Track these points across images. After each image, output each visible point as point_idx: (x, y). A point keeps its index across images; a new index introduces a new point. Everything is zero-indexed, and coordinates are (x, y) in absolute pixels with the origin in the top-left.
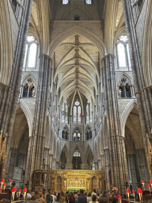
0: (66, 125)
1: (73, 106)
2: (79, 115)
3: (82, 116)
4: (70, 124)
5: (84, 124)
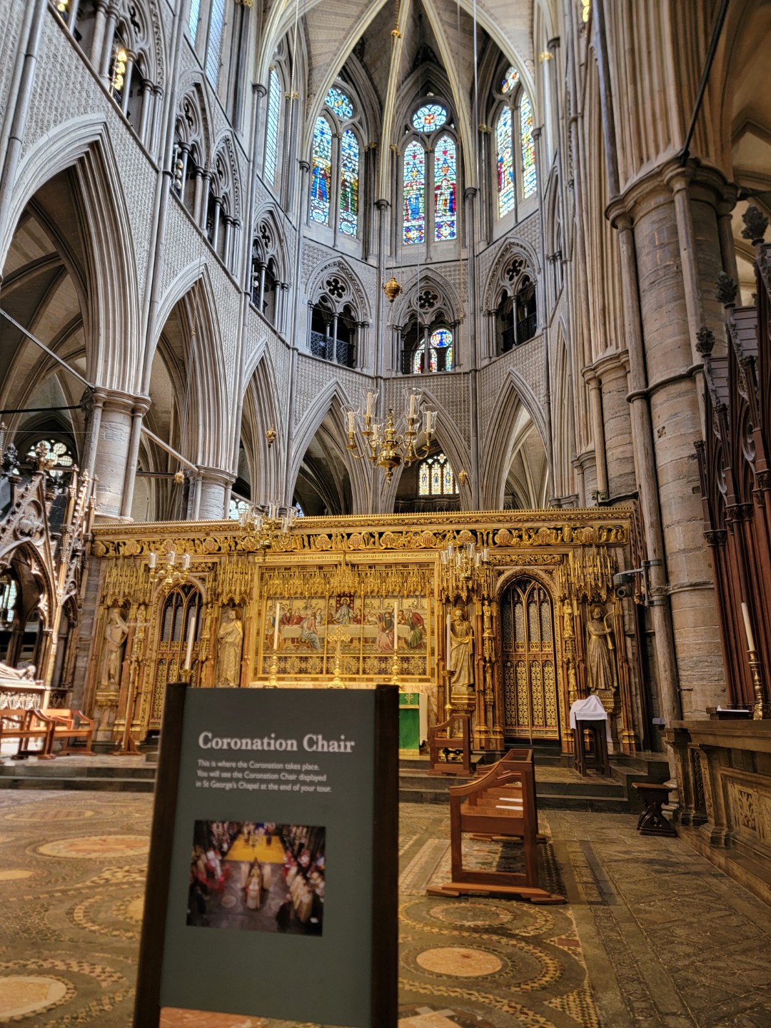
3: (461, 201)
4: (373, 261)
5: (482, 246)
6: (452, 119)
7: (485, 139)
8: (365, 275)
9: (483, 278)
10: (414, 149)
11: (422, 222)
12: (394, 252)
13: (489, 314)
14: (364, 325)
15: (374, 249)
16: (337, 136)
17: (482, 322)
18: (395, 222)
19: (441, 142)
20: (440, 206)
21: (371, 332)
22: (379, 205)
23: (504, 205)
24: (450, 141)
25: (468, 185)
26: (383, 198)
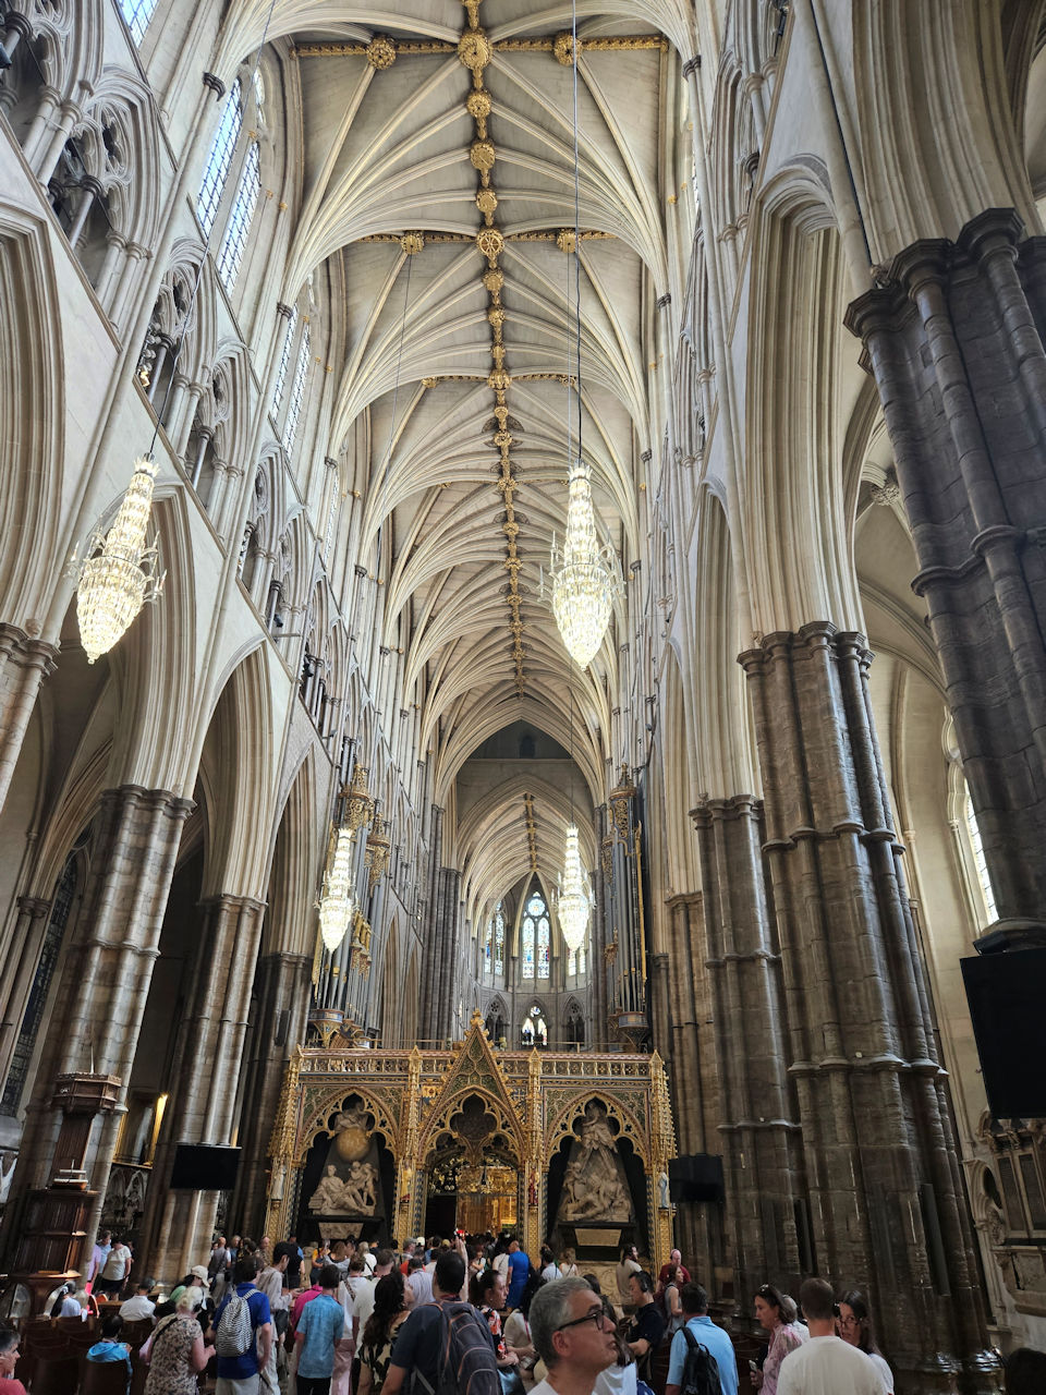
0: (497, 997)
1: (523, 919)
2: (543, 951)
3: (551, 959)
4: (510, 990)
5: (561, 990)
8: (507, 998)
9: (561, 1007)
10: (528, 925)
11: (532, 966)
12: (519, 984)
13: (563, 1024)
15: (511, 983)
16: (494, 922)
17: (560, 1029)
18: (520, 967)
19: (541, 921)
20: (541, 957)
21: (509, 1028)
22: (513, 958)
23: (572, 971)
24: (545, 921)
25: (556, 954)
26: (516, 954)
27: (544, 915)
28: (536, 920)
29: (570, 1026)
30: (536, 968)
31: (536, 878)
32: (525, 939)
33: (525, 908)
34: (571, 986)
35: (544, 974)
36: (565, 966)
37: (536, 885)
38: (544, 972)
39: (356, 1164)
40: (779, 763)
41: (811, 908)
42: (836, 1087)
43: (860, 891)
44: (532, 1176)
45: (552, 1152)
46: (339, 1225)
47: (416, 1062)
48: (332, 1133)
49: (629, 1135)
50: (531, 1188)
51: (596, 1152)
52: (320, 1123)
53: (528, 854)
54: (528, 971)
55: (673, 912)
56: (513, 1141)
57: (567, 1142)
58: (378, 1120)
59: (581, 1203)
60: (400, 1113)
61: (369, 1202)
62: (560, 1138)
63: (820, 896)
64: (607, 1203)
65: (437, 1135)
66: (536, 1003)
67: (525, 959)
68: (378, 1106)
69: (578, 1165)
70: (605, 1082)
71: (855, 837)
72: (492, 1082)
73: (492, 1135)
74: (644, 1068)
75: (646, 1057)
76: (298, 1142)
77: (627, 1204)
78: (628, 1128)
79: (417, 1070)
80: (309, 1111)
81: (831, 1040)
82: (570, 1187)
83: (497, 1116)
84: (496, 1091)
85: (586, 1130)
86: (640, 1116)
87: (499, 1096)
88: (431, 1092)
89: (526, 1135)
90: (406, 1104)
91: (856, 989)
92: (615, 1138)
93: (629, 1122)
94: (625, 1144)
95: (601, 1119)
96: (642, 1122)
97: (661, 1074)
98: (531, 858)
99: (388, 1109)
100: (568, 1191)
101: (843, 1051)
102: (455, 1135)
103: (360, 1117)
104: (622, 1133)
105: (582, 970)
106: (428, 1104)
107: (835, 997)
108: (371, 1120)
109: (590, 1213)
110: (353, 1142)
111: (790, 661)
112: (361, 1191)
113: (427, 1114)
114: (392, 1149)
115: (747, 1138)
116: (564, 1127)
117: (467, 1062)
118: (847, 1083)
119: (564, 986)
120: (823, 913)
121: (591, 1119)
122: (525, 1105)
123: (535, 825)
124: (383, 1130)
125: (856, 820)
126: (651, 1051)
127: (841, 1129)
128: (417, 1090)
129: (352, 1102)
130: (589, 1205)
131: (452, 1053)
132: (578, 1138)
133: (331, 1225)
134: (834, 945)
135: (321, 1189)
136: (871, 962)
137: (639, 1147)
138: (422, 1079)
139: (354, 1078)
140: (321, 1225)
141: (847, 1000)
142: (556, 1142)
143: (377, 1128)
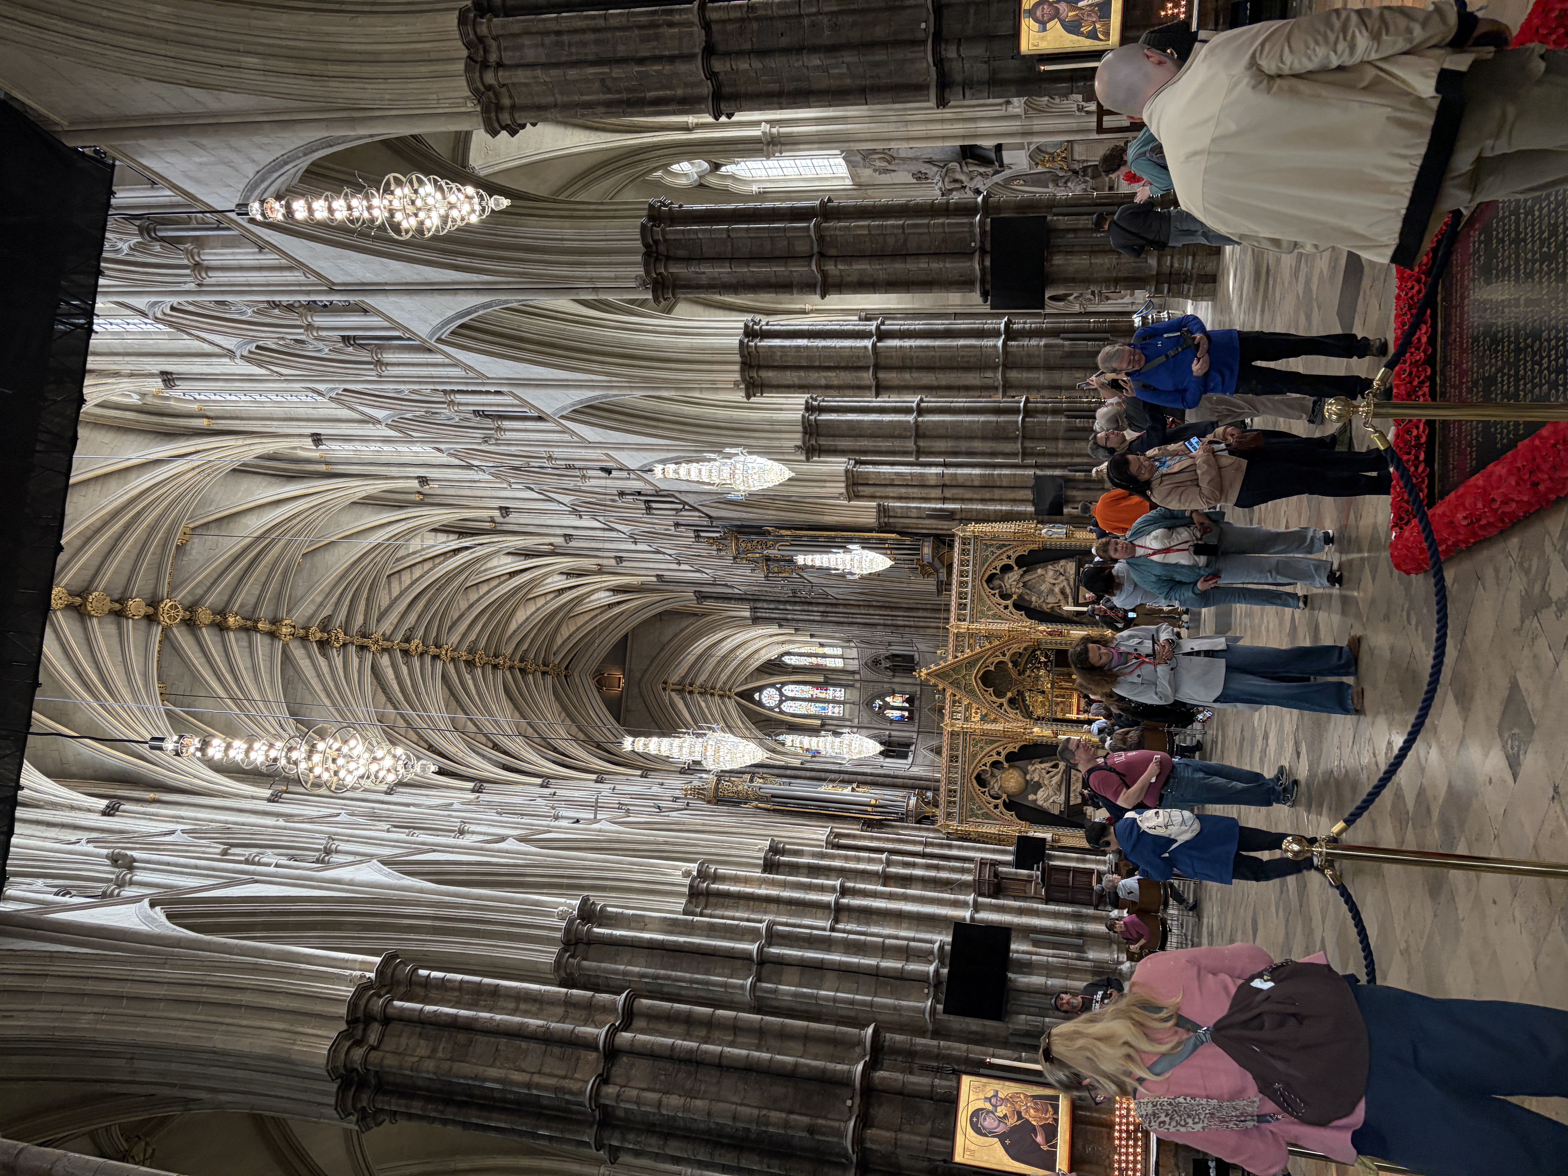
1: (781, 712)
3: (825, 684)
5: (857, 677)
6: (773, 685)
7: (797, 670)
9: (873, 676)
10: (787, 707)
11: (831, 705)
12: (851, 721)
13: (894, 676)
14: (890, 736)
17: (896, 680)
18: (831, 718)
19: (785, 693)
20: (822, 696)
21: (893, 733)
22: (823, 725)
23: (839, 664)
24: (786, 687)
26: (819, 722)
27: (779, 690)
28: (784, 699)
29: (894, 669)
30: (834, 702)
31: (740, 695)
32: (803, 711)
33: (771, 709)
34: (854, 665)
35: (839, 693)
36: (834, 671)
37: (747, 695)
38: (838, 694)
39: (1028, 777)
40: (823, 382)
41: (916, 375)
42: (1013, 375)
43: (911, 347)
44: (1041, 632)
45: (1024, 617)
46: (1072, 788)
47: (952, 725)
48: (1004, 796)
49: (1014, 557)
50: (1050, 633)
51: (1025, 584)
52: (996, 807)
53: (717, 698)
54: (836, 710)
55: (858, 497)
56: (1015, 648)
57: (1017, 606)
58: (996, 758)
59: (1060, 597)
60: (990, 738)
61: (1055, 766)
62: (1014, 611)
63: (910, 369)
64: (1062, 578)
65: (1008, 709)
66: (869, 704)
67: (823, 713)
68: (987, 756)
69: (1034, 599)
70: (974, 572)
71: (879, 344)
72: (970, 663)
73: (1010, 665)
74: (965, 541)
75: (957, 539)
76: (1010, 823)
77: (1062, 562)
78: (1009, 557)
79: (959, 725)
80: (987, 816)
81: (989, 374)
82: (1050, 606)
83: (997, 660)
84: (978, 660)
85: (1009, 592)
86: (999, 548)
87: (981, 658)
88: (976, 713)
89: (1013, 637)
90: (984, 733)
91: (963, 357)
92: (1016, 568)
93: (1004, 556)
94: (1021, 561)
95: (1002, 579)
96: (1005, 546)
97: (971, 527)
98: (721, 696)
99: (988, 749)
100: (1052, 608)
101: (995, 368)
102: (1009, 695)
103: (993, 775)
104: (1012, 562)
105: (839, 651)
106: (986, 715)
107: (967, 368)
108: (996, 764)
109: (1068, 591)
110: (1011, 780)
111: (759, 367)
112: (1048, 772)
113: (993, 716)
114: (1018, 745)
115: (1029, 444)
116: (1006, 607)
117: (955, 684)
118: (1011, 368)
119: (853, 673)
120: (920, 368)
121: (1001, 587)
122: (989, 637)
123: (691, 685)
124: (1003, 754)
125: (868, 343)
126: (953, 535)
127: (1033, 375)
128: (976, 724)
129: (981, 781)
130: (1063, 592)
131: (948, 694)
132: (1015, 597)
133: (1072, 795)
134: (938, 365)
135: (1046, 805)
136: (951, 347)
137: (1023, 551)
138: (967, 719)
139: (963, 777)
140: (1072, 803)
141: (968, 362)
142: (1017, 614)
143: (1002, 758)
